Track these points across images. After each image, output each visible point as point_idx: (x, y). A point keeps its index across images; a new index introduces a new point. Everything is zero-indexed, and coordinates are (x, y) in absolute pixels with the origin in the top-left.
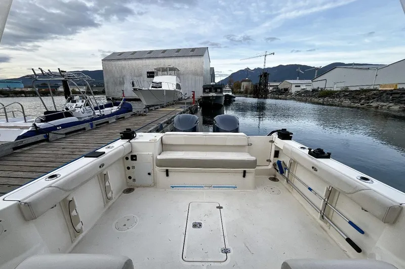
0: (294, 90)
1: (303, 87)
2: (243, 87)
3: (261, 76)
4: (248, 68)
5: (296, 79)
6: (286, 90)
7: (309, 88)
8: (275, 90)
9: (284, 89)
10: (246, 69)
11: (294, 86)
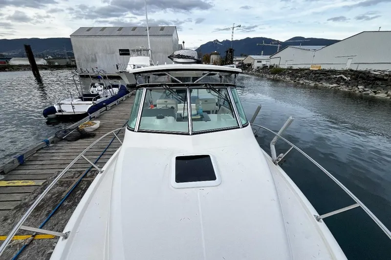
0: (256, 65)
1: (264, 62)
2: (212, 60)
3: (227, 52)
4: (217, 40)
5: (260, 54)
6: (250, 65)
7: (268, 64)
8: (240, 65)
9: (248, 64)
10: (215, 41)
11: (256, 61)
